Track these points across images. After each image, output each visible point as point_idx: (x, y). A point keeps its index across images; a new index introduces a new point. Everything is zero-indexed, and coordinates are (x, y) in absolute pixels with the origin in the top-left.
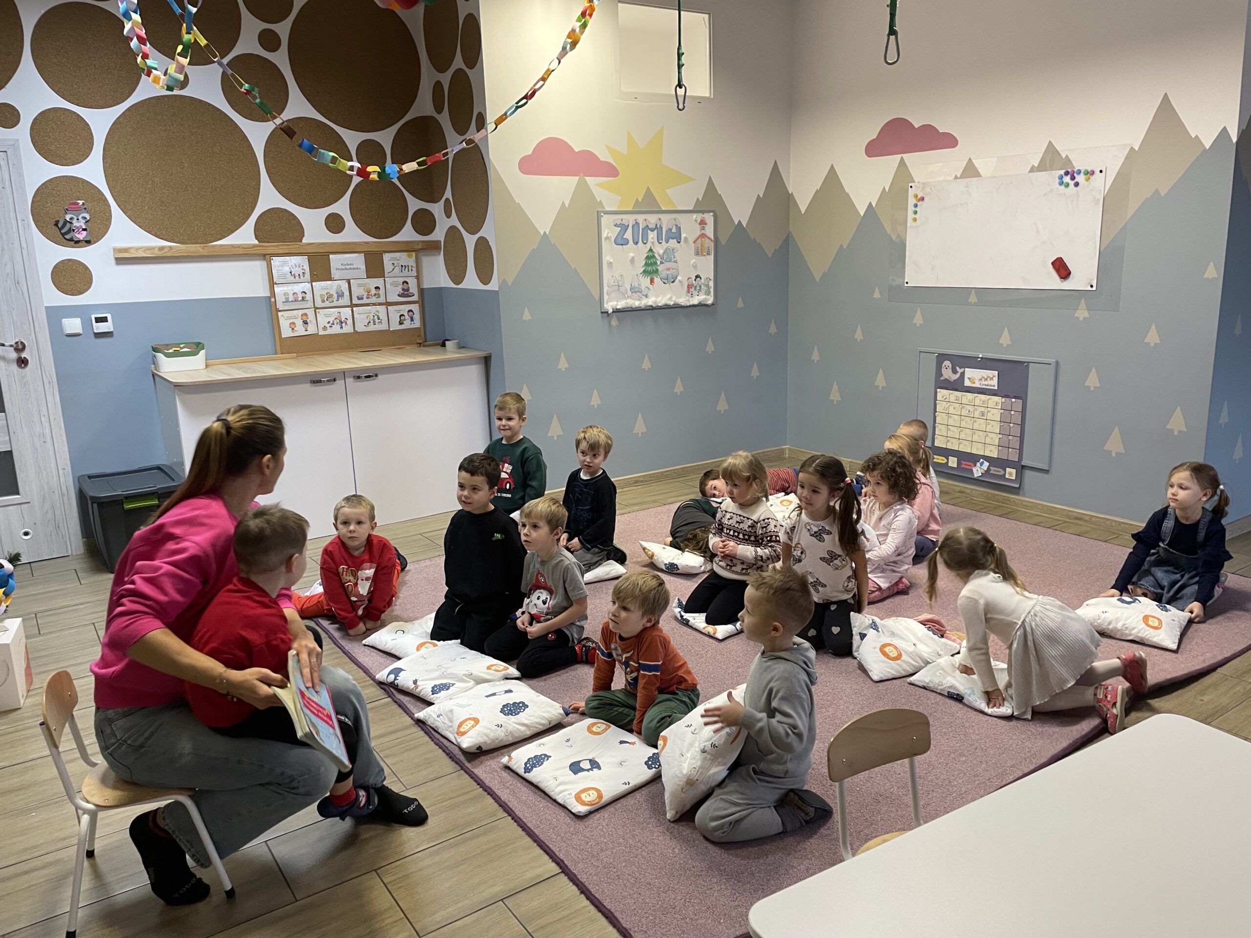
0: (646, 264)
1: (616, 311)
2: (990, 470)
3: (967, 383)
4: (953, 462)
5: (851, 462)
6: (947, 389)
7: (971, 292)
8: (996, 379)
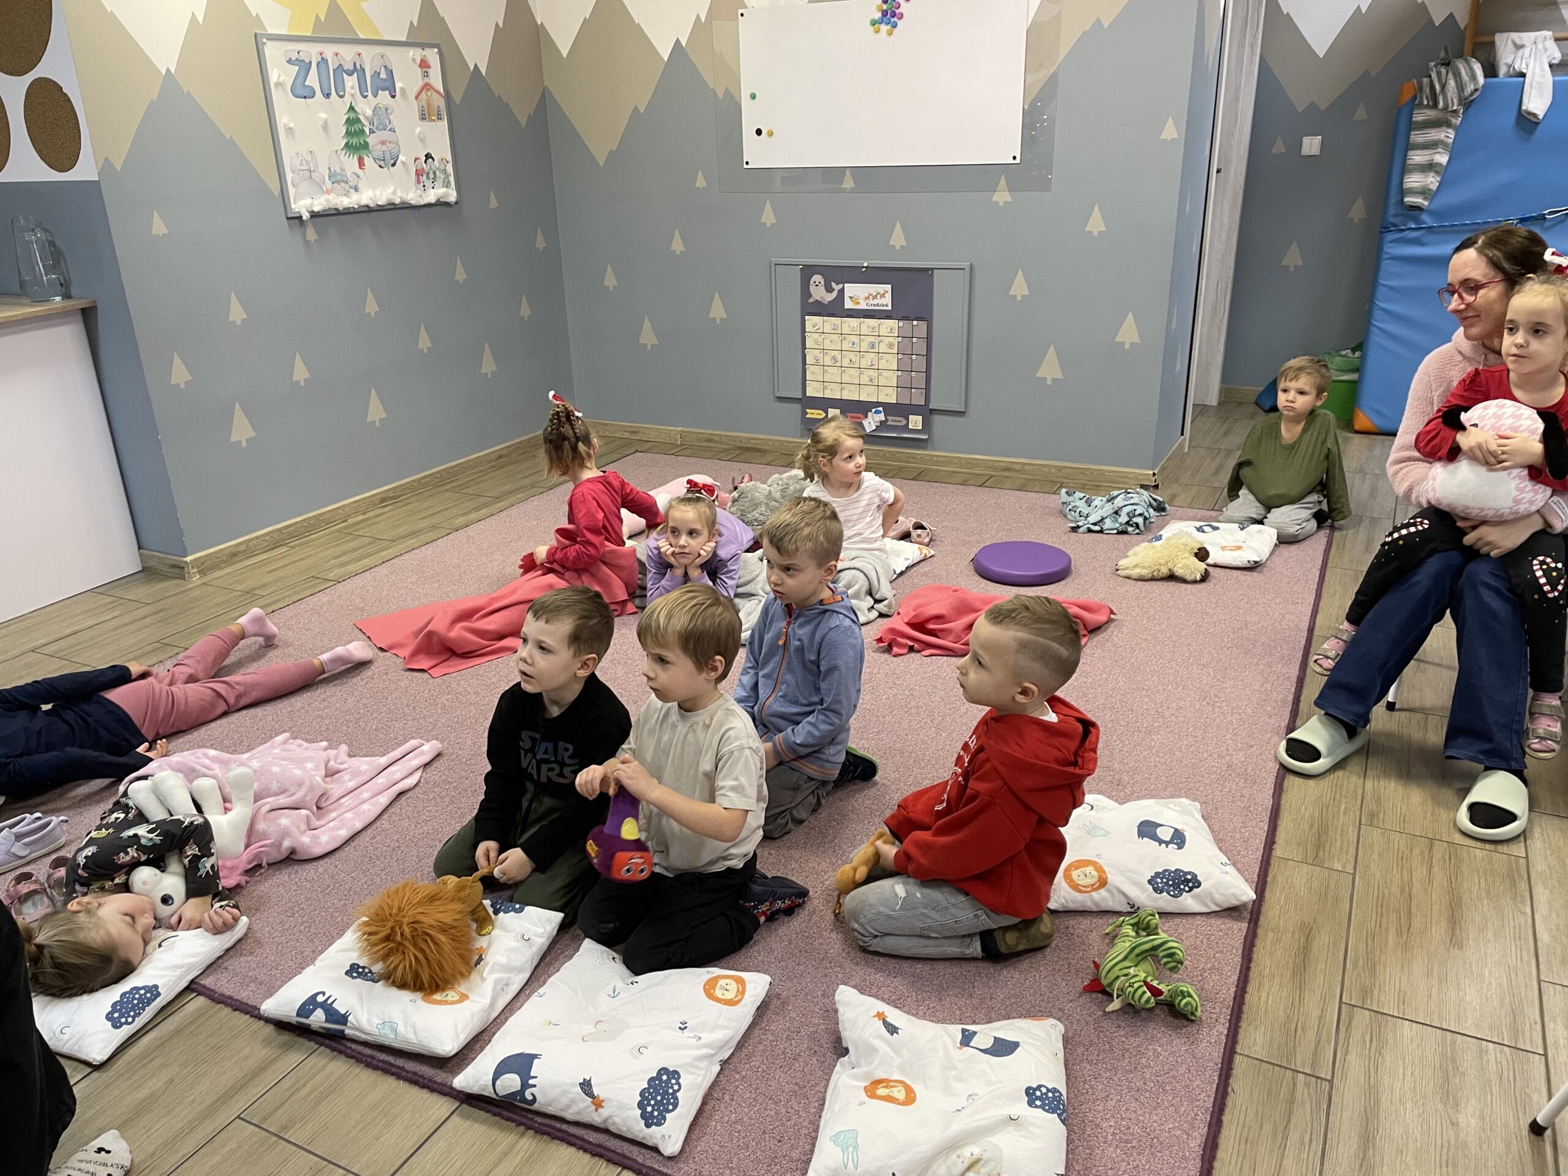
0: (348, 133)
1: (314, 215)
2: (887, 420)
3: (848, 304)
6: (820, 315)
7: (844, 175)
8: (889, 296)
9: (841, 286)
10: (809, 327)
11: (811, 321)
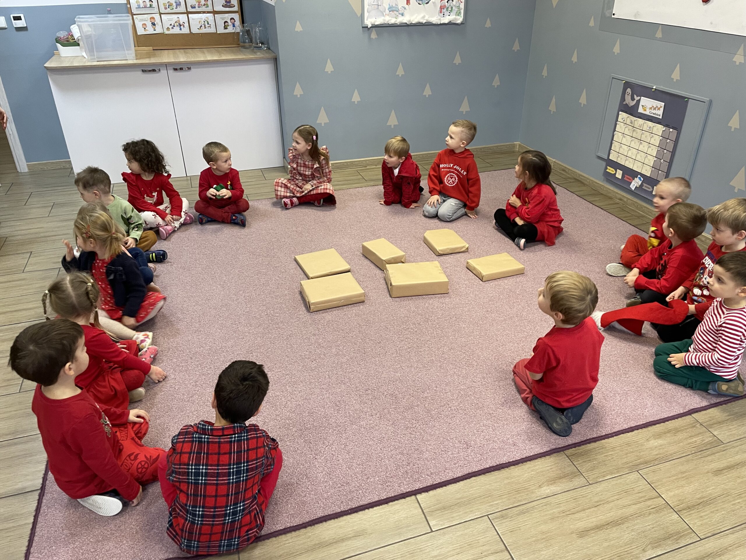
1: (374, 26)
2: (643, 186)
3: (641, 110)
4: (619, 174)
5: (555, 162)
6: (626, 112)
7: (658, 28)
8: (662, 109)
9: (639, 98)
10: (620, 119)
11: (623, 115)
